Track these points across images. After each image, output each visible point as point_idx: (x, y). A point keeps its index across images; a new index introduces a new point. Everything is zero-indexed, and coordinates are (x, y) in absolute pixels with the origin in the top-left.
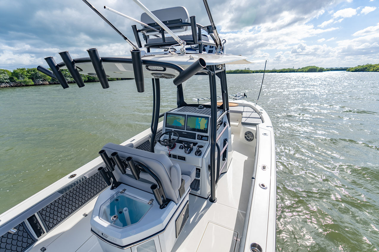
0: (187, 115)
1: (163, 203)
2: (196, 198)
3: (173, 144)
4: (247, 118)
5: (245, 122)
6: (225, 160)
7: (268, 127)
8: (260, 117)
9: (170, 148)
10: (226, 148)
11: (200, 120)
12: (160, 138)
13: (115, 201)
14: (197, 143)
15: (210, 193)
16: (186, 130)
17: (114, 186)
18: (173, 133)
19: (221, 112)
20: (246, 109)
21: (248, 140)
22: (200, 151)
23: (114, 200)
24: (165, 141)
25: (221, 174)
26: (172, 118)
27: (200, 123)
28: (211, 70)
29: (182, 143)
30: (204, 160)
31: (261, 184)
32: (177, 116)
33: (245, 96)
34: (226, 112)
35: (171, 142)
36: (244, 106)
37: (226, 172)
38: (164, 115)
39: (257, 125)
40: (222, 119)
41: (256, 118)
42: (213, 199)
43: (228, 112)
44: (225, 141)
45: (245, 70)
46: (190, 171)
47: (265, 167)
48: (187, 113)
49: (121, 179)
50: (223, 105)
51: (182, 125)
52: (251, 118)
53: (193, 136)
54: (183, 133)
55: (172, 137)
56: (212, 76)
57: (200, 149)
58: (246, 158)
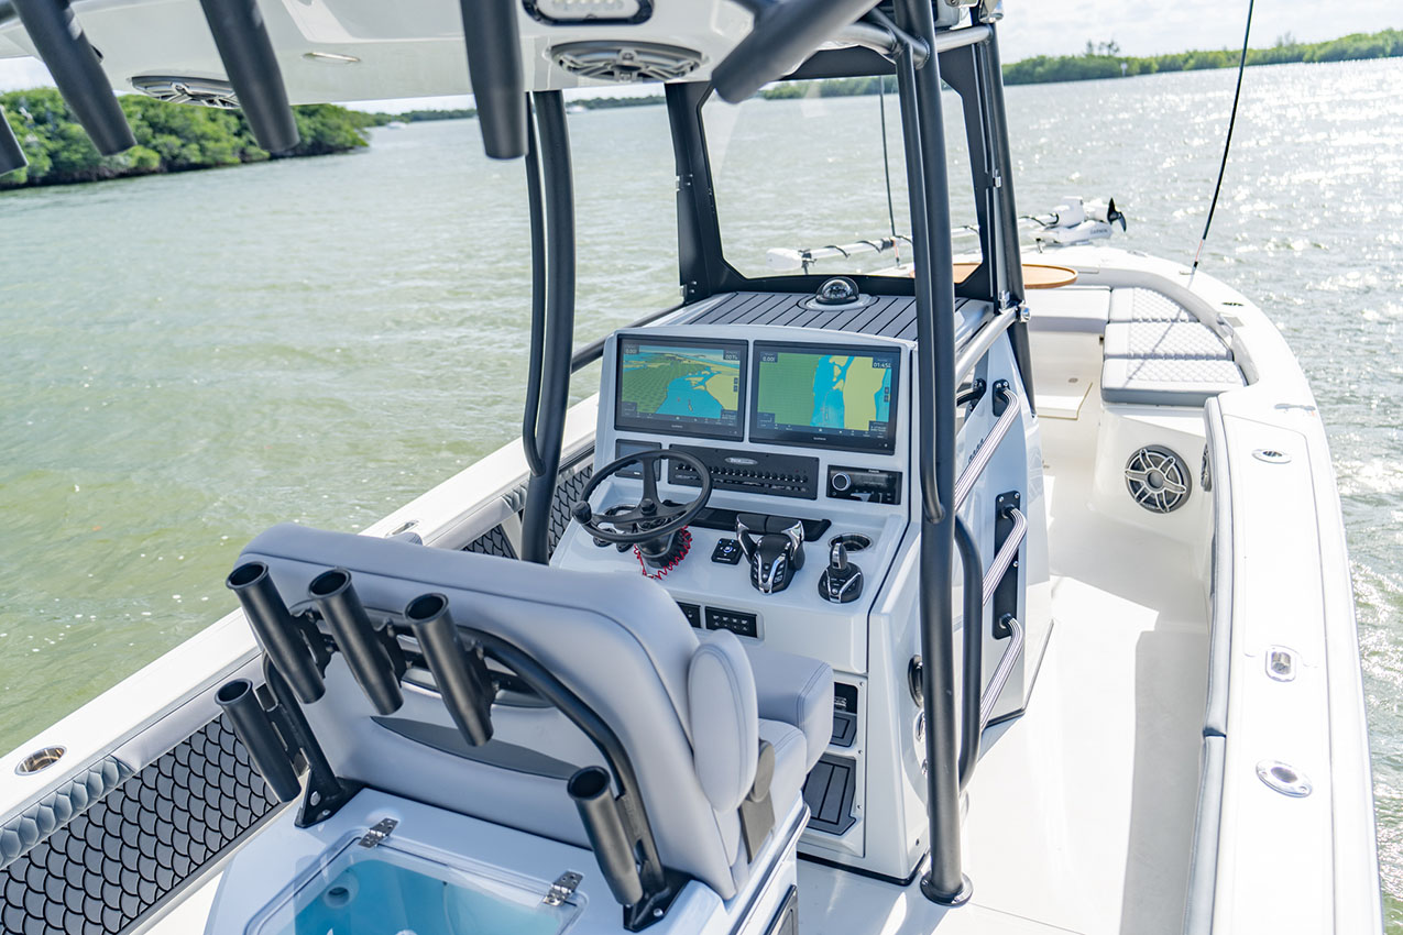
0: (757, 343)
1: (645, 889)
2: (834, 878)
3: (673, 532)
4: (1137, 362)
5: (1132, 385)
6: (1009, 632)
7: (1286, 407)
8: (1224, 352)
9: (652, 562)
10: (1016, 558)
11: (844, 369)
12: (586, 498)
13: (327, 900)
14: (827, 524)
15: (926, 845)
16: (751, 440)
17: (321, 806)
18: (665, 463)
19: (974, 317)
20: (1128, 302)
21: (1150, 501)
22: (855, 569)
23: (323, 893)
24: (620, 513)
25: (992, 723)
26: (656, 366)
27: (839, 394)
28: (910, 31)
29: (733, 529)
30: (880, 625)
31: (1268, 767)
32: (690, 355)
33: (1117, 223)
34: (1007, 314)
35: (660, 522)
36: (1114, 283)
37: (1018, 713)
38: (600, 354)
39: (1212, 401)
40: (983, 363)
41: (1197, 357)
42: (950, 885)
43: (1018, 314)
44: (1006, 511)
45: (1090, 56)
46: (800, 691)
47: (1288, 658)
48: (751, 332)
49: (356, 759)
50: (982, 268)
51: (724, 412)
52: (1167, 357)
53: (799, 480)
54: (733, 460)
55: (665, 489)
56: (916, 72)
57: (853, 557)
58: (1146, 618)
